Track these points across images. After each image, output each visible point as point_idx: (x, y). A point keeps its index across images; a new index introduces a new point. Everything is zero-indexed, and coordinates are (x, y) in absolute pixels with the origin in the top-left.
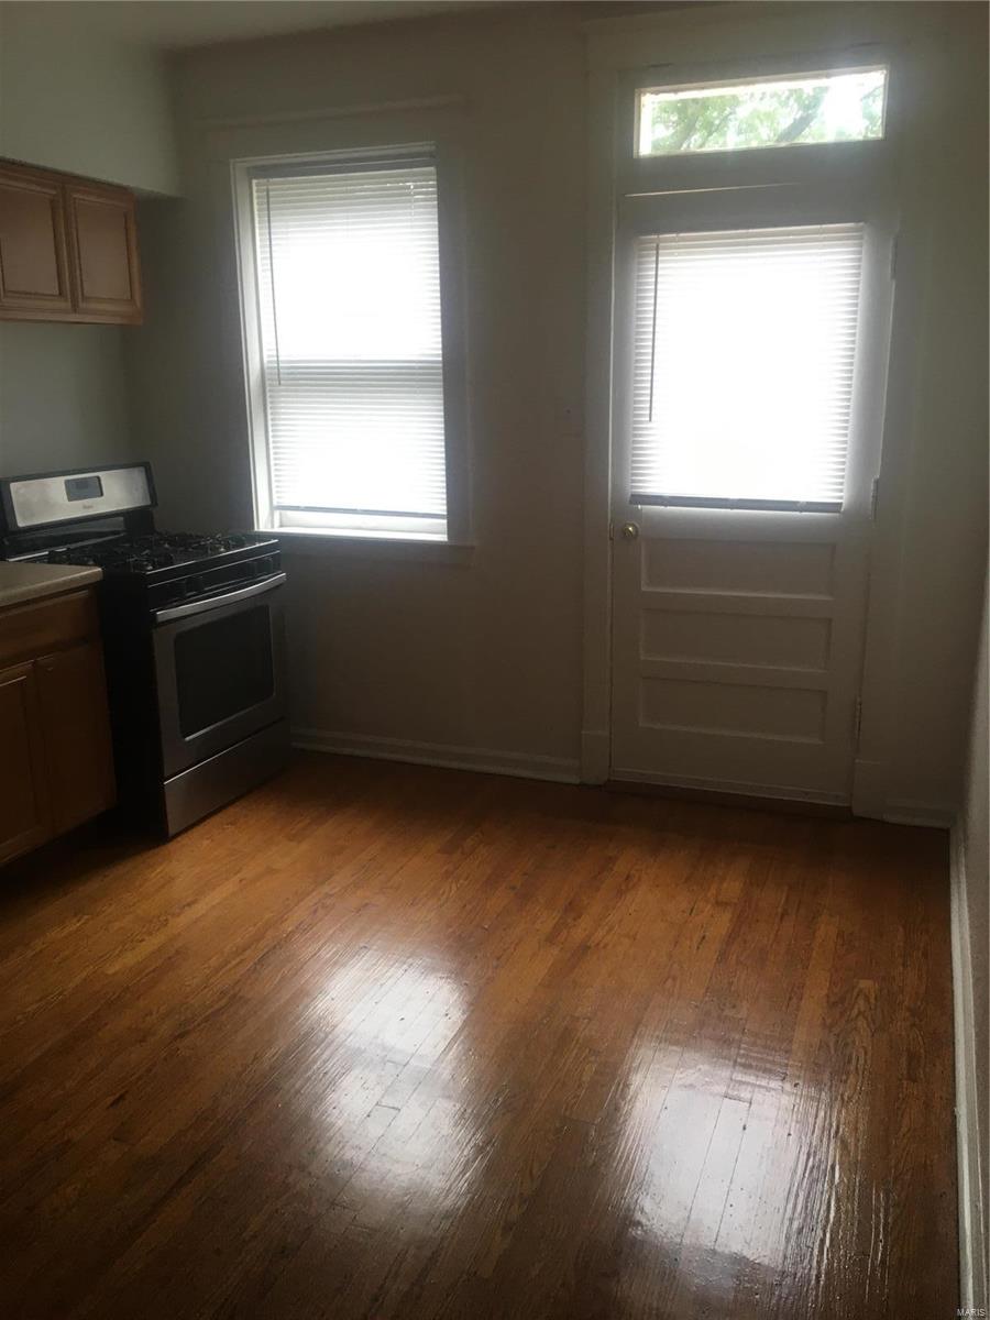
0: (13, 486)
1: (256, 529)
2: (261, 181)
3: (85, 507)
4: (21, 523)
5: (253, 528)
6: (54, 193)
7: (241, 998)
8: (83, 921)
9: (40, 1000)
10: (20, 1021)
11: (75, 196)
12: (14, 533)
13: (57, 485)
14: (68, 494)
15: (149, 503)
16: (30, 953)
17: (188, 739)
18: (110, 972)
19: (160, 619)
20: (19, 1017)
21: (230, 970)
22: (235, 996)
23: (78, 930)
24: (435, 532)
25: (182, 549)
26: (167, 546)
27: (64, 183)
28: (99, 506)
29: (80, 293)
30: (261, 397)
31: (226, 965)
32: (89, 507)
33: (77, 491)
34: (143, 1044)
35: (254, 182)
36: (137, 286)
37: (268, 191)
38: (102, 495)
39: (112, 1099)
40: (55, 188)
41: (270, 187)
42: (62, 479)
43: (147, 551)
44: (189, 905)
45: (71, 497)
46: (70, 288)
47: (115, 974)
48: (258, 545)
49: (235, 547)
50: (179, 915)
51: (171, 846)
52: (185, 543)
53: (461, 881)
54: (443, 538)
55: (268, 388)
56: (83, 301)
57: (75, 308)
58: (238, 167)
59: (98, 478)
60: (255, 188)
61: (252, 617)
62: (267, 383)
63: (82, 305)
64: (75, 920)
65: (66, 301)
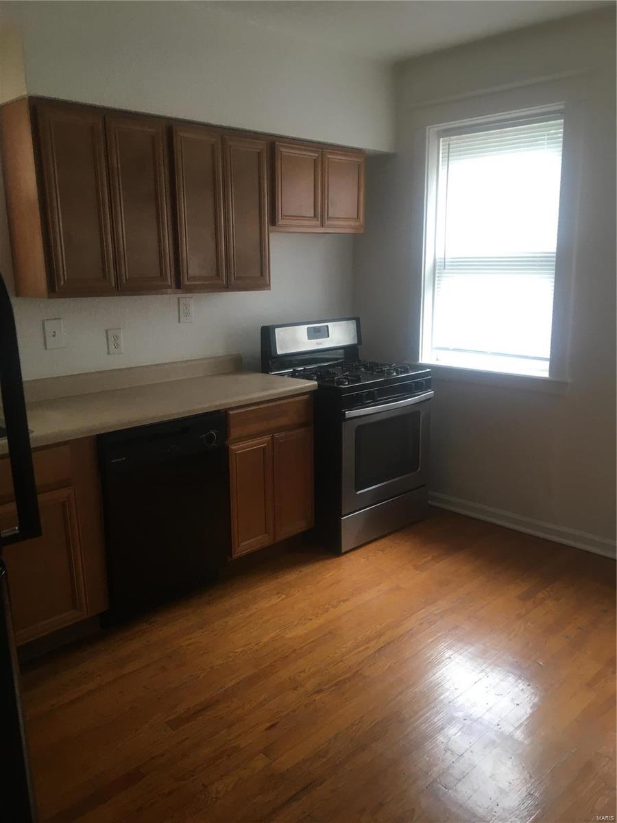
0: (277, 330)
1: (420, 361)
2: (446, 138)
3: (317, 344)
4: (279, 352)
5: (418, 360)
6: (316, 155)
7: (361, 674)
8: (280, 599)
9: (244, 646)
10: (231, 657)
11: (329, 156)
12: (275, 358)
13: (302, 331)
14: (308, 336)
15: (356, 342)
16: (248, 614)
17: (358, 492)
18: (288, 636)
19: (347, 416)
20: (231, 654)
21: (359, 652)
22: (358, 671)
23: (276, 604)
24: (541, 370)
25: (370, 372)
26: (363, 369)
27: (322, 149)
28: (325, 343)
29: (326, 216)
30: (432, 277)
31: (357, 648)
32: (320, 344)
33: (314, 334)
34: (296, 691)
35: (441, 139)
36: (361, 209)
37: (449, 145)
38: (328, 336)
39: (268, 725)
40: (316, 152)
41: (451, 142)
42: (306, 327)
43: (347, 373)
44: (344, 601)
45: (310, 337)
46: (321, 213)
47: (290, 639)
48: (420, 372)
49: (402, 373)
50: (336, 607)
51: (343, 558)
52: (373, 368)
53: (529, 624)
54: (546, 375)
55: (437, 272)
56: (328, 219)
57: (322, 225)
58: (431, 131)
59: (327, 326)
60: (441, 144)
61: (408, 419)
62: (437, 268)
63: (327, 223)
64: (276, 597)
65: (318, 220)
